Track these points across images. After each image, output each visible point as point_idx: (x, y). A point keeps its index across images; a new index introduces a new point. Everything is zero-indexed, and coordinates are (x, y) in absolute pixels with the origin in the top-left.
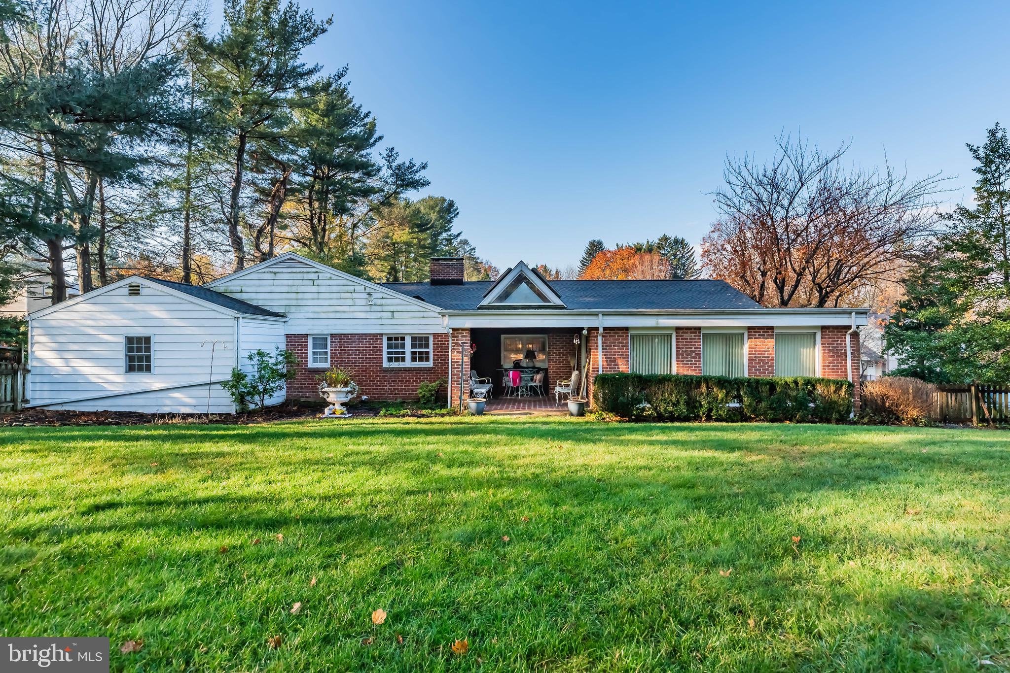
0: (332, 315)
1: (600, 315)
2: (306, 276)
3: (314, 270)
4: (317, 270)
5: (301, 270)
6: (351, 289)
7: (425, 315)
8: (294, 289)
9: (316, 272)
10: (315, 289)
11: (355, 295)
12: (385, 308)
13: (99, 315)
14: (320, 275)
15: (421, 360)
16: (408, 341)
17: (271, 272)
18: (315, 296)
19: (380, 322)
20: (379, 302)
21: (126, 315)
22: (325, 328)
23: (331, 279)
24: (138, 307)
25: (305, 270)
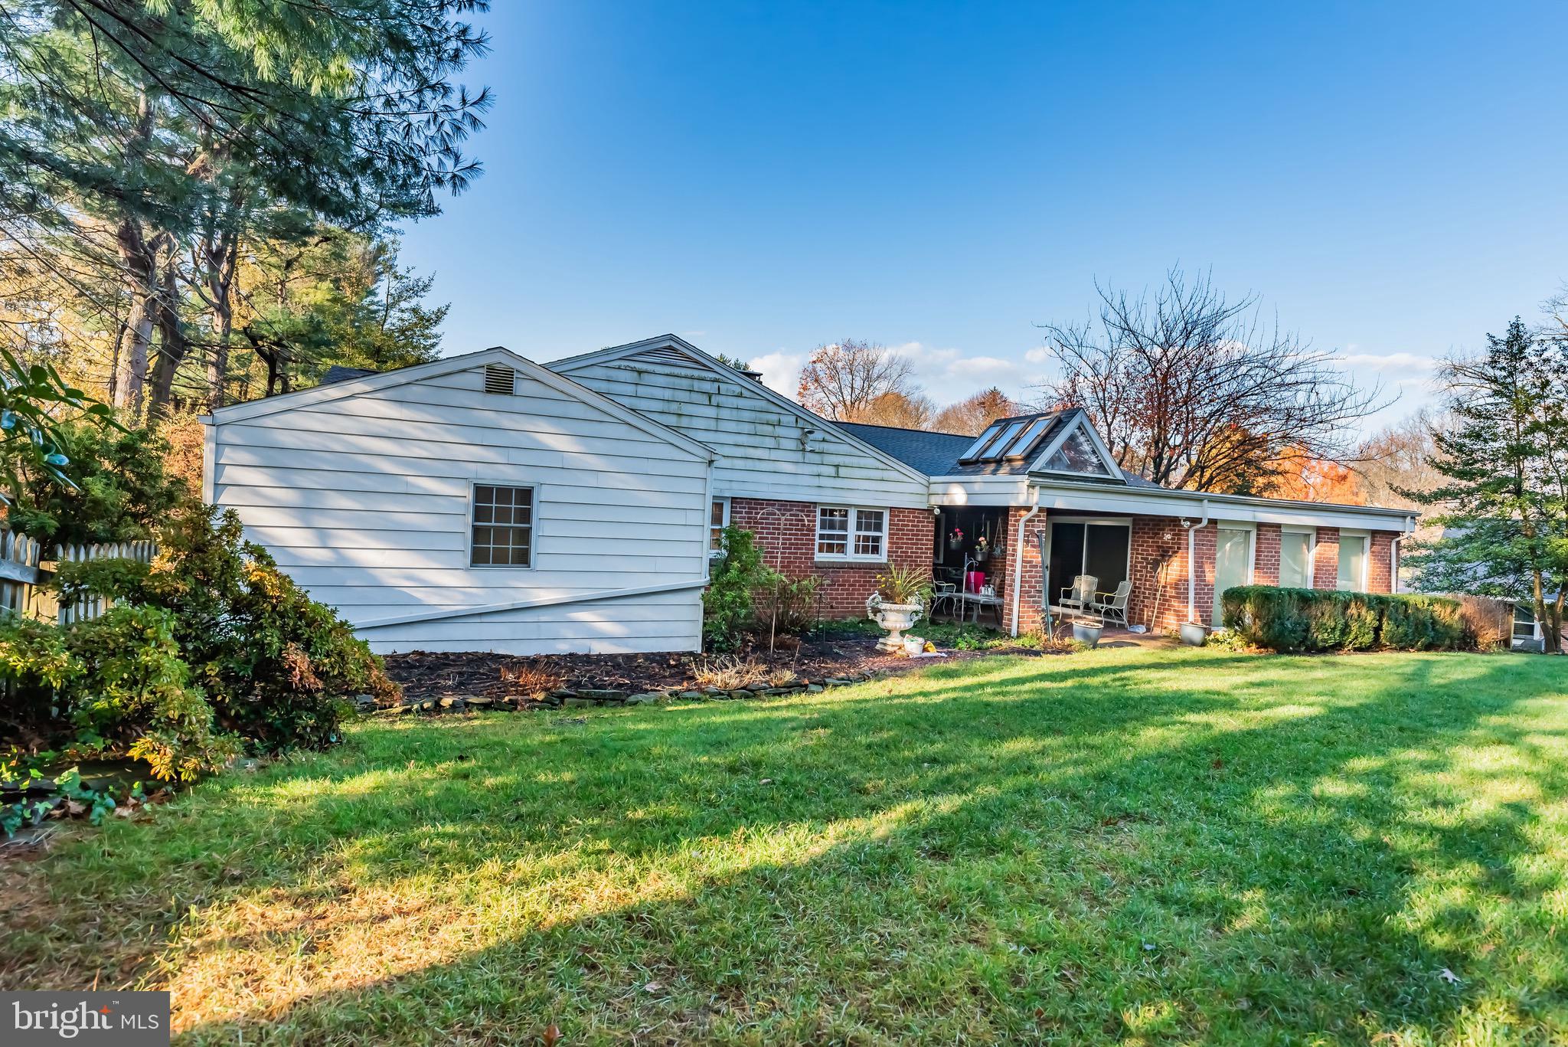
0: (740, 464)
1: (1206, 501)
2: (697, 385)
3: (712, 375)
4: (718, 377)
5: (689, 372)
6: (774, 418)
7: (886, 475)
8: (674, 407)
9: (716, 381)
10: (711, 412)
11: (779, 431)
12: (828, 459)
13: (409, 430)
14: (723, 386)
15: (865, 550)
16: (852, 519)
17: (633, 370)
18: (712, 424)
19: (816, 481)
20: (817, 447)
21: (477, 436)
22: (726, 485)
23: (740, 396)
24: (506, 421)
25: (696, 373)
